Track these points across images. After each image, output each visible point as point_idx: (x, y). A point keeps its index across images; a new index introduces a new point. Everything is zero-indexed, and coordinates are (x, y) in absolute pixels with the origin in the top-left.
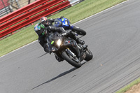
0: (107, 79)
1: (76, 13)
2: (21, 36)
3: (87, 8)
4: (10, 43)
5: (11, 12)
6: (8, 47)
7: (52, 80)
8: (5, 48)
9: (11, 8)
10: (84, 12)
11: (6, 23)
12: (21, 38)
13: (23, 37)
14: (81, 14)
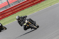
2: (44, 4)
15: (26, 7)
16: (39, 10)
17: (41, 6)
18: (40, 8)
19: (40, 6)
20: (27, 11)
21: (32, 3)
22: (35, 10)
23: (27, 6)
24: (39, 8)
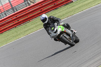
0: (98, 54)
1: (77, 7)
2: (37, 23)
3: (84, 3)
4: (29, 28)
5: (29, 5)
6: (27, 31)
7: (53, 55)
8: (25, 32)
9: (29, 2)
10: (82, 6)
11: (25, 13)
12: (36, 24)
13: (38, 23)
14: (80, 7)
15: (6, 28)
16: (28, 33)
17: (33, 26)
18: (30, 29)
19: (31, 27)
20: (8, 35)
21: (17, 22)
22: (22, 33)
23: (9, 26)
24: (28, 30)
